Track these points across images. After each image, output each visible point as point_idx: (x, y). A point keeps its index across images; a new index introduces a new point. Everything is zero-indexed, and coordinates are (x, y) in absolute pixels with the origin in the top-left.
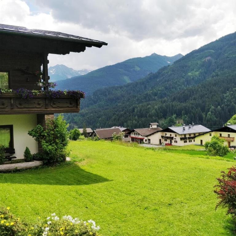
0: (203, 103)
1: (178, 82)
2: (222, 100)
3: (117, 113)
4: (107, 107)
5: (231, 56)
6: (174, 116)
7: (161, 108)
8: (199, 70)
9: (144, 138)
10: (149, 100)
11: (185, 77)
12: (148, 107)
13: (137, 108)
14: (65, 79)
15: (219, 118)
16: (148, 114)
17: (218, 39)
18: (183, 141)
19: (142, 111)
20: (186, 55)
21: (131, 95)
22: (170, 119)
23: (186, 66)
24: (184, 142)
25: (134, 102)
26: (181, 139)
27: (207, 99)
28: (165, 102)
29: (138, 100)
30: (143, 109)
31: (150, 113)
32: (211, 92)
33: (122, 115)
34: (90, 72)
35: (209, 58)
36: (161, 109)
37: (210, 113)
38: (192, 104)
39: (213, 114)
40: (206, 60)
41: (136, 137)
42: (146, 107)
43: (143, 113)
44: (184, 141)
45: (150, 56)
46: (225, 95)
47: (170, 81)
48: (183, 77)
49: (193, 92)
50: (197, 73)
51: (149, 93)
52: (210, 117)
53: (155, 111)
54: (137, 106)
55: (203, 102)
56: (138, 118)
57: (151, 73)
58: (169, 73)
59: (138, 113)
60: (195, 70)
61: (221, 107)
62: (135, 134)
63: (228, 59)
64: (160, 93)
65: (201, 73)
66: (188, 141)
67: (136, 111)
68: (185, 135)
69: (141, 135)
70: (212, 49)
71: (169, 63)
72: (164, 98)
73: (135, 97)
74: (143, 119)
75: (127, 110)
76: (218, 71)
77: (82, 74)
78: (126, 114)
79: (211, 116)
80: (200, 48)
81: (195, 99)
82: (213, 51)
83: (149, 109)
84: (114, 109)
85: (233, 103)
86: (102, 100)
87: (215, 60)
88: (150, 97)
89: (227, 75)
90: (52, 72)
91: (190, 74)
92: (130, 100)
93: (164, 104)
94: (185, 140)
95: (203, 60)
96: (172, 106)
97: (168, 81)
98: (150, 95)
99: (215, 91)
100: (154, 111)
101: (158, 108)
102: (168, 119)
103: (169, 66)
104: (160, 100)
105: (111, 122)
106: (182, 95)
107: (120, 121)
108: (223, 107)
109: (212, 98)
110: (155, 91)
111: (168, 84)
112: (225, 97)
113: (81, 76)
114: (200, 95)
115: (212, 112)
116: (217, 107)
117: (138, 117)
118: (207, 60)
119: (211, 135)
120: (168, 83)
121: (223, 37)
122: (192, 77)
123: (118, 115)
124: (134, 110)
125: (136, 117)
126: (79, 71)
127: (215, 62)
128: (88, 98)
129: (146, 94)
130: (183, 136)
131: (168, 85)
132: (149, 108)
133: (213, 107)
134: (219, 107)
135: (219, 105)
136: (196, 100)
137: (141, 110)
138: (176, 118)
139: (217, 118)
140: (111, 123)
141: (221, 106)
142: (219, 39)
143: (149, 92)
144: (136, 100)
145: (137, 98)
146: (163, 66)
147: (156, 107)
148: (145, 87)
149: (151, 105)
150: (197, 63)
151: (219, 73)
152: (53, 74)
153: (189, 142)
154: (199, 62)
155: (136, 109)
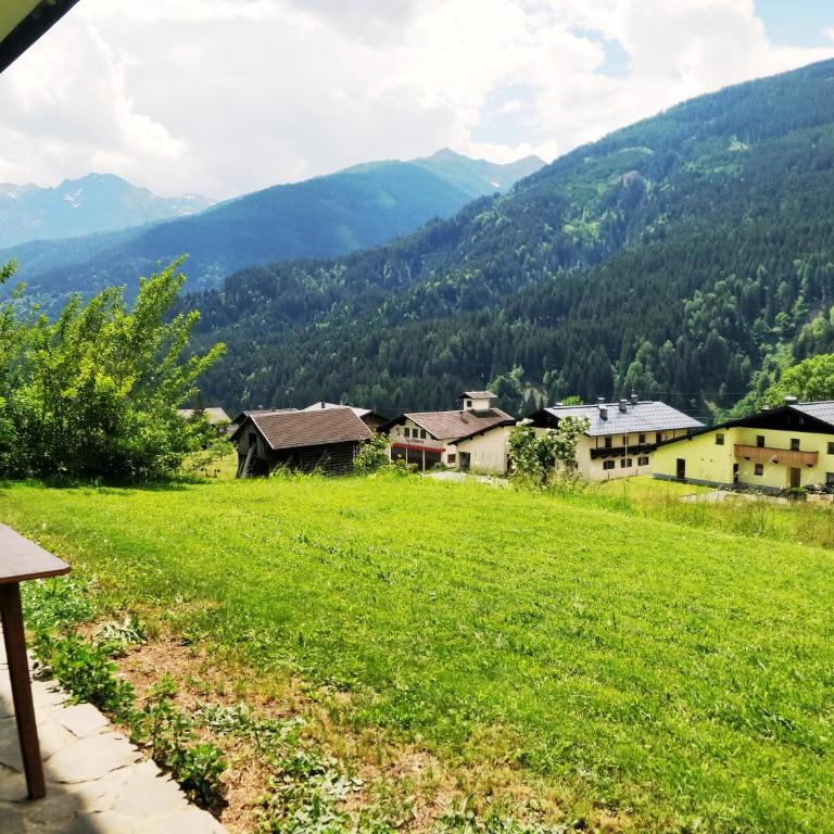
0: (613, 329)
1: (528, 256)
2: (678, 321)
3: (314, 357)
4: (278, 335)
5: (708, 172)
6: (514, 372)
7: (471, 342)
8: (601, 215)
9: (444, 450)
10: (431, 315)
11: (553, 238)
12: (428, 336)
13: (388, 340)
14: (120, 229)
15: (666, 383)
16: (427, 362)
17: (664, 112)
18: (599, 463)
19: (405, 351)
20: (555, 163)
21: (363, 293)
22: (502, 382)
23: (557, 200)
24: (605, 468)
25: (375, 319)
26: (595, 454)
27: (626, 317)
28: (484, 321)
29: (388, 313)
30: (407, 345)
31: (434, 361)
32: (641, 293)
33: (333, 366)
34: (213, 204)
35: (632, 174)
36: (470, 348)
37: (636, 363)
38: (578, 332)
39: (648, 367)
40: (625, 183)
41: (412, 444)
42: (421, 339)
43: (409, 361)
44: (605, 463)
45: (431, 158)
46: (688, 304)
47: (502, 249)
48: (546, 239)
49: (581, 290)
50: (594, 225)
51: (429, 290)
52: (636, 377)
53: (450, 354)
54: (389, 333)
55: (615, 326)
56: (391, 376)
57: (437, 220)
58: (498, 221)
59: (392, 359)
60: (586, 214)
61: (675, 346)
62: (407, 433)
63: (699, 180)
64: (467, 292)
65: (606, 227)
66: (618, 462)
67: (382, 351)
68: (608, 439)
69: (433, 438)
70: (643, 144)
71: (497, 185)
72: (481, 308)
73: (381, 301)
74: (409, 381)
75: (353, 348)
76: (663, 219)
77: (186, 210)
78: (348, 362)
79: (640, 375)
80: (603, 139)
81: (586, 315)
82: (650, 152)
83: (431, 346)
84: (302, 341)
85: (714, 331)
86: (260, 307)
87: (655, 184)
88: (432, 306)
89: (695, 235)
90: (71, 199)
91: (569, 228)
92: (360, 310)
93: (483, 329)
94: (607, 459)
95: (614, 181)
96: (511, 337)
97: (495, 249)
98: (431, 296)
99: (654, 287)
100: (446, 353)
101: (460, 345)
102: (496, 381)
103: (497, 196)
104: (469, 315)
105: (292, 389)
106: (544, 300)
107: (324, 384)
108: (682, 344)
109: (644, 312)
110: (450, 282)
111: (493, 259)
112: (690, 310)
113: (179, 218)
114: (605, 300)
115: (644, 361)
116: (661, 343)
117: (392, 372)
118: (628, 181)
119: (720, 441)
120: (496, 256)
121: (682, 104)
122: (575, 239)
123: (316, 365)
124: (378, 346)
125: (385, 374)
126: (172, 201)
127: (656, 191)
128: (207, 298)
129: (419, 292)
130: (602, 444)
131: (494, 263)
132: (430, 342)
133: (648, 344)
134: (668, 344)
135: (668, 337)
136: (590, 317)
137: (401, 349)
138: (522, 379)
139: (660, 380)
140: (291, 392)
141: (674, 342)
142: (667, 111)
143: (431, 286)
144: (383, 310)
145: (385, 305)
146: (476, 196)
147: (455, 339)
148: (416, 269)
149: (436, 331)
150: (595, 192)
151: (669, 228)
152: (76, 206)
153: (623, 466)
154: (601, 189)
155: (386, 345)
